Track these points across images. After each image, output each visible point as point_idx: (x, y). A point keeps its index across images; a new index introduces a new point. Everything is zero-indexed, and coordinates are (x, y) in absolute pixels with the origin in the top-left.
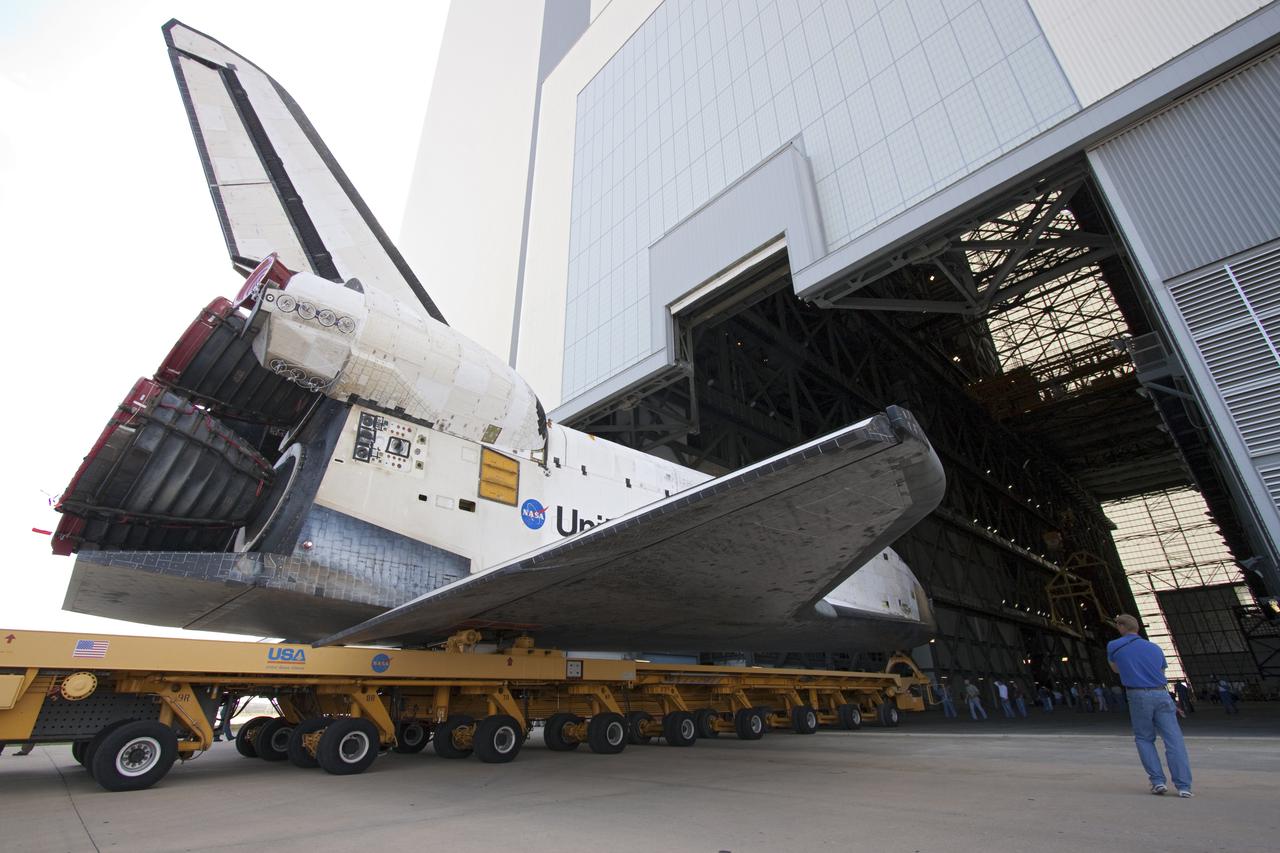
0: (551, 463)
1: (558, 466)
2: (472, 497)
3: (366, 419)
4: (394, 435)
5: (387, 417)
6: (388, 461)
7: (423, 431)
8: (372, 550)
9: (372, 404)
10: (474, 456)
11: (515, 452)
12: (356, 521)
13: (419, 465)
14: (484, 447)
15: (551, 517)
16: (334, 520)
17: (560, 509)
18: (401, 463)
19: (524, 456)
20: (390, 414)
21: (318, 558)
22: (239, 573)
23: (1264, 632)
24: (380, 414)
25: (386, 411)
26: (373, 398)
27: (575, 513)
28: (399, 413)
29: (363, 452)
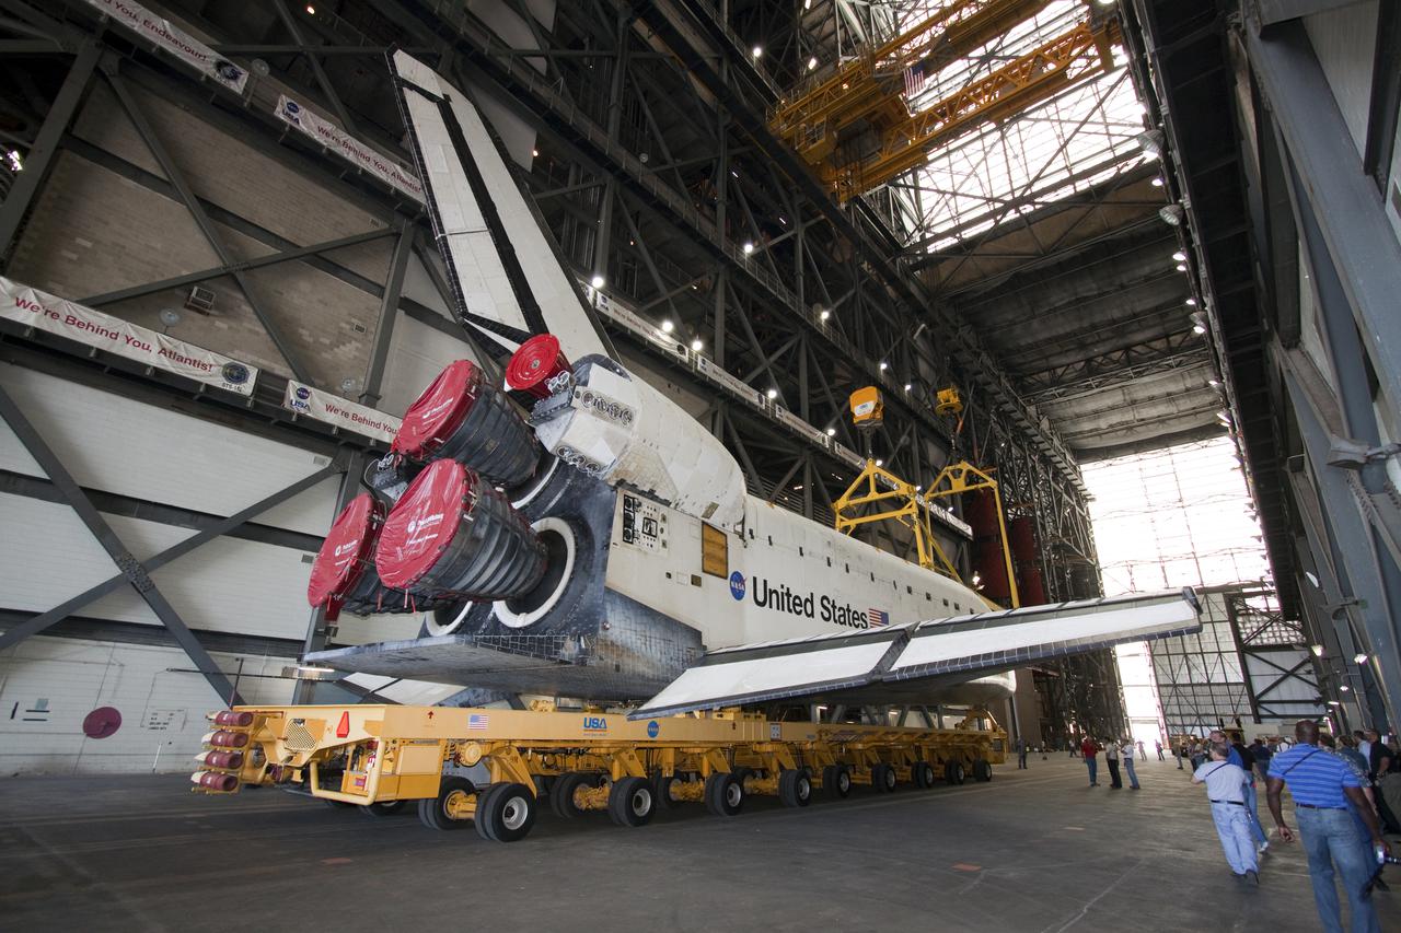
0: (747, 536)
1: (752, 537)
2: (699, 573)
3: (627, 502)
4: (646, 515)
5: (641, 498)
6: (644, 540)
7: (663, 509)
8: (643, 626)
9: (633, 487)
10: (697, 532)
11: (724, 525)
12: (632, 601)
13: (664, 544)
14: (703, 522)
15: (749, 585)
16: (618, 601)
17: (755, 579)
18: (652, 542)
19: (729, 530)
20: (643, 496)
21: (613, 638)
22: (567, 653)
23: (1272, 641)
24: (636, 496)
25: (642, 493)
26: (635, 482)
27: (765, 582)
28: (651, 495)
29: (629, 536)
